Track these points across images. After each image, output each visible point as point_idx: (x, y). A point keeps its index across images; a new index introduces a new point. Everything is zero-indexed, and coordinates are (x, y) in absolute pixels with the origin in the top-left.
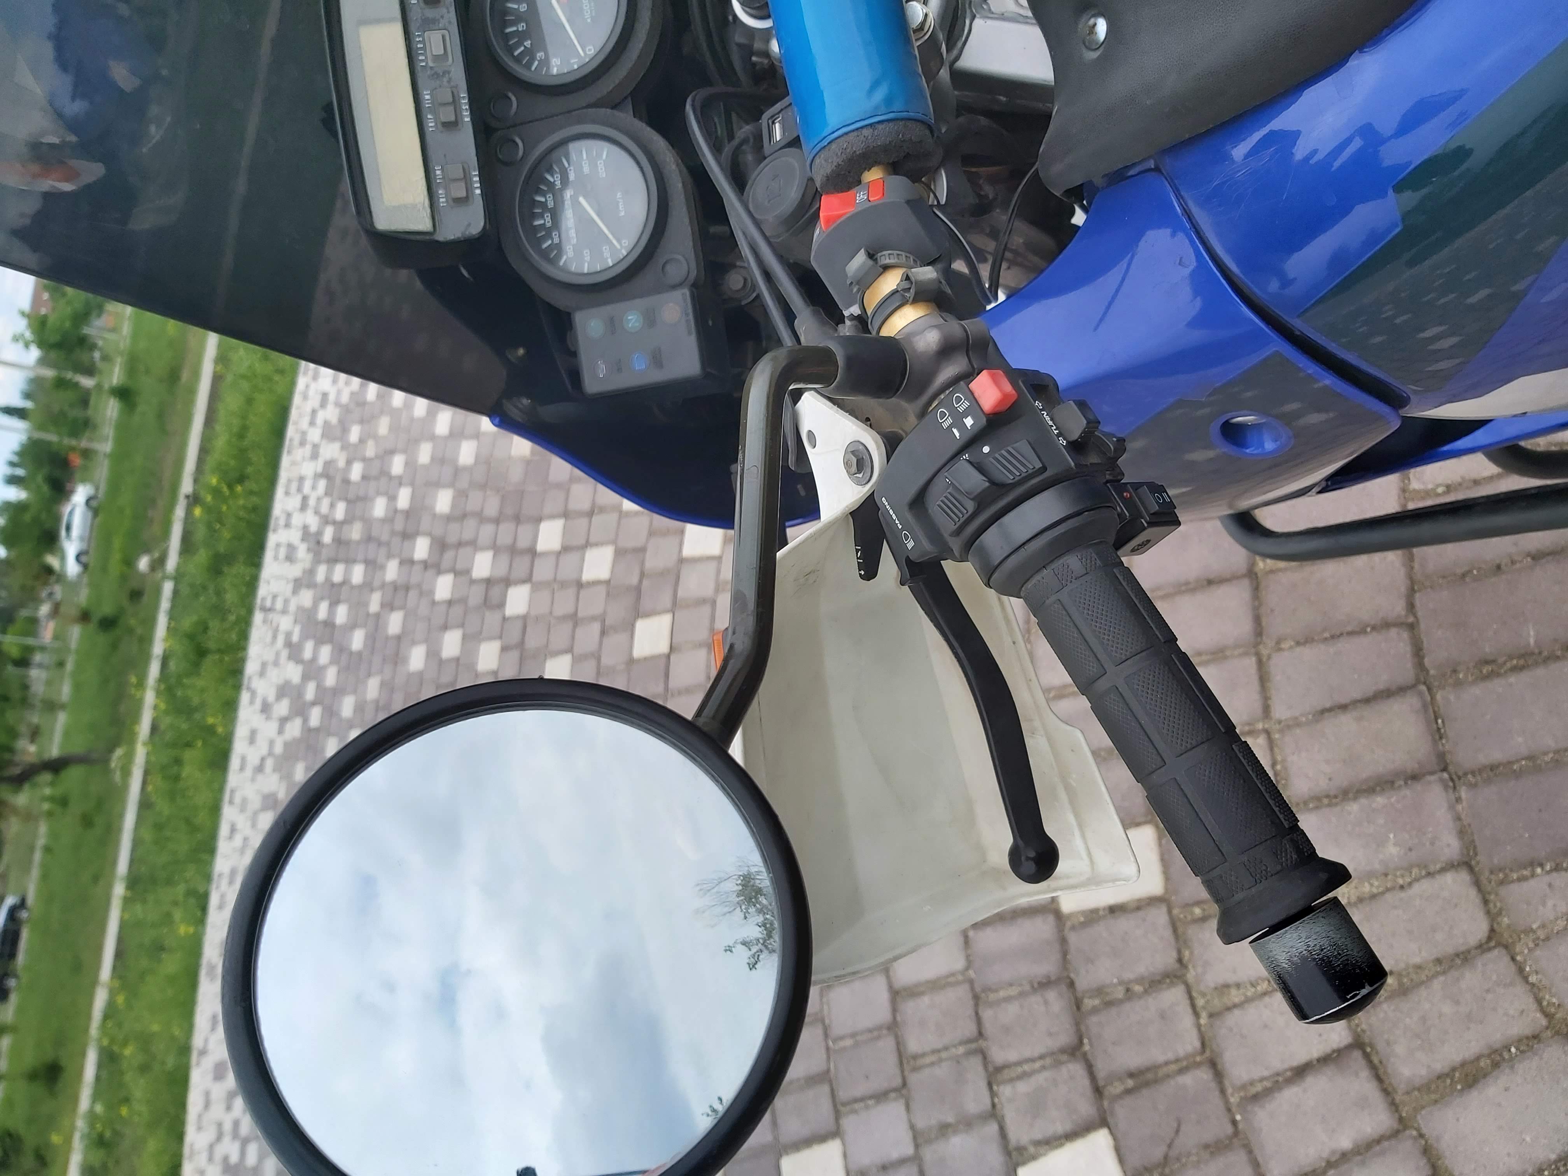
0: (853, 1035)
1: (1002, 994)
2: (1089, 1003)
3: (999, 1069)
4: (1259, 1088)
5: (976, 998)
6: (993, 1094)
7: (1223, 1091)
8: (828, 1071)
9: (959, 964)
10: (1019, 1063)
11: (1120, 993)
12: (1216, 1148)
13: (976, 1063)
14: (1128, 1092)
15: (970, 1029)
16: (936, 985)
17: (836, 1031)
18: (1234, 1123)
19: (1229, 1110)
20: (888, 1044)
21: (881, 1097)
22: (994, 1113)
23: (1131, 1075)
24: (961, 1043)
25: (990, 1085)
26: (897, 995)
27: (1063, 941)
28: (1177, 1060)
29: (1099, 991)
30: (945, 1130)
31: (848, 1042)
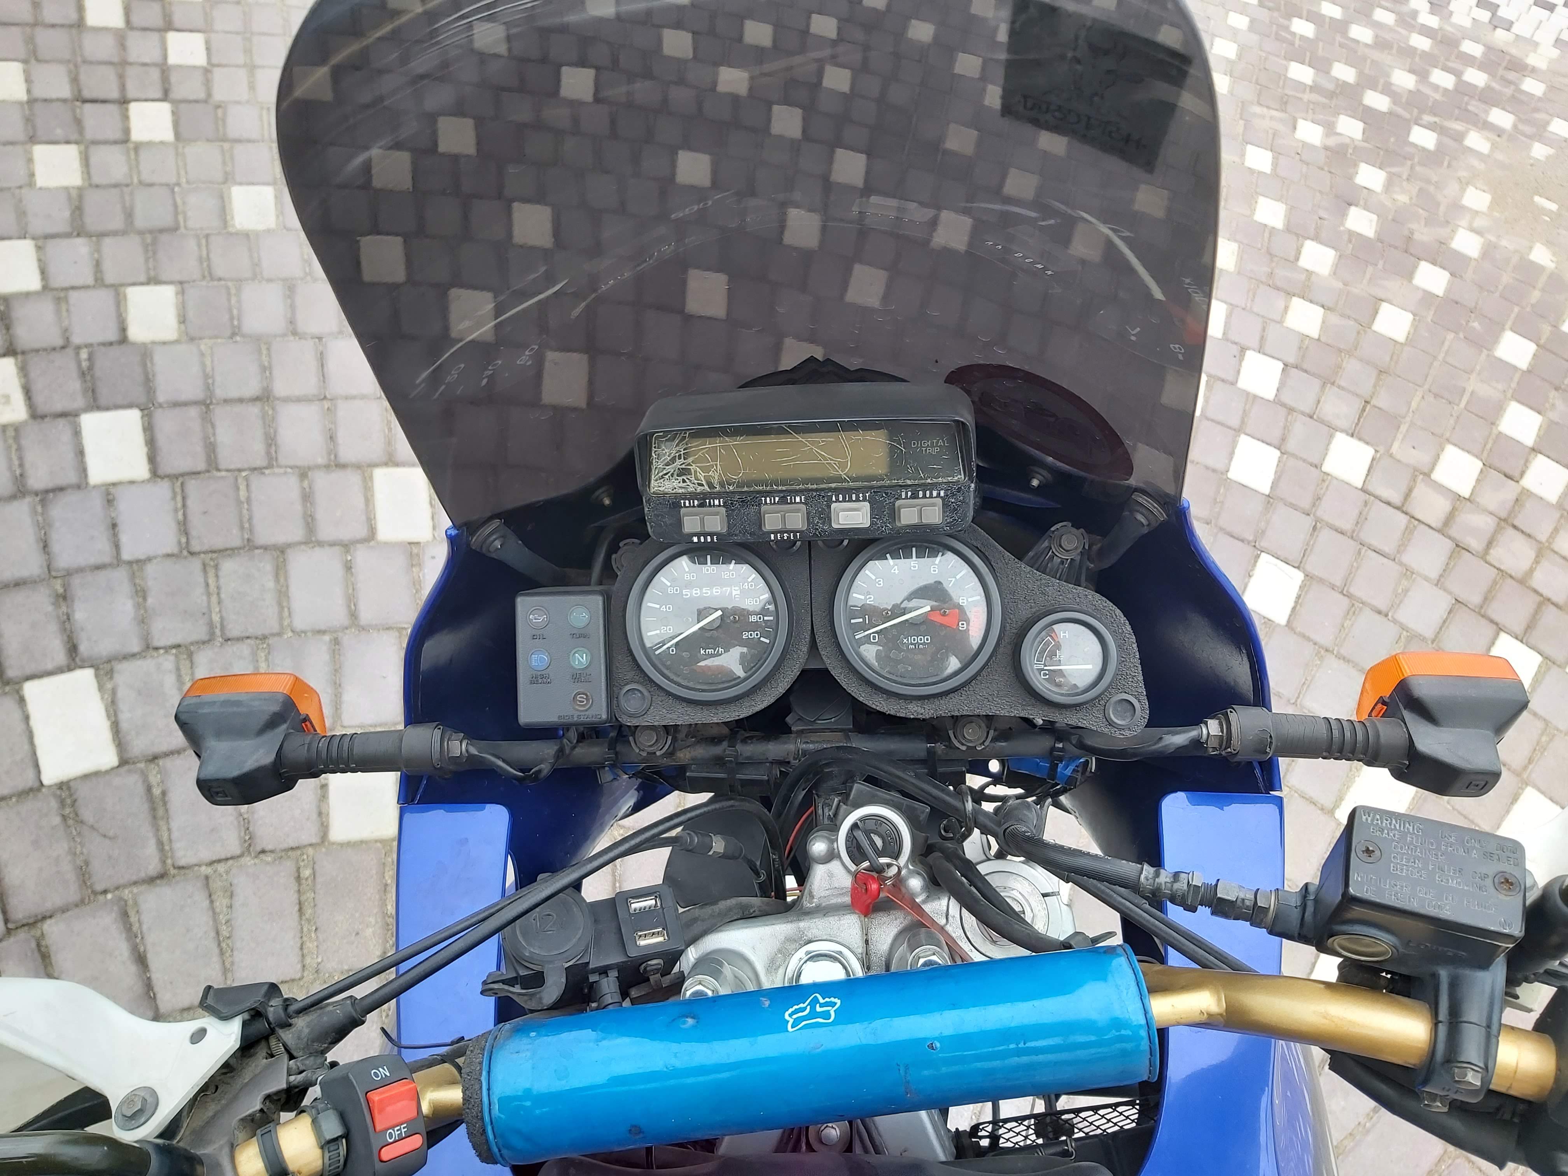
0: (249, 500)
3: (190, 655)
4: (133, 919)
5: (264, 638)
6: (167, 649)
7: (135, 883)
8: (218, 470)
9: (299, 623)
12: (83, 873)
13: (201, 633)
14: (149, 789)
15: (234, 630)
16: (283, 595)
17: (257, 481)
18: (105, 892)
19: (117, 888)
20: (234, 538)
21: (184, 527)
22: (149, 648)
23: (164, 793)
24: (222, 619)
25: (178, 646)
26: (280, 551)
28: (170, 840)
30: (141, 593)
31: (243, 493)
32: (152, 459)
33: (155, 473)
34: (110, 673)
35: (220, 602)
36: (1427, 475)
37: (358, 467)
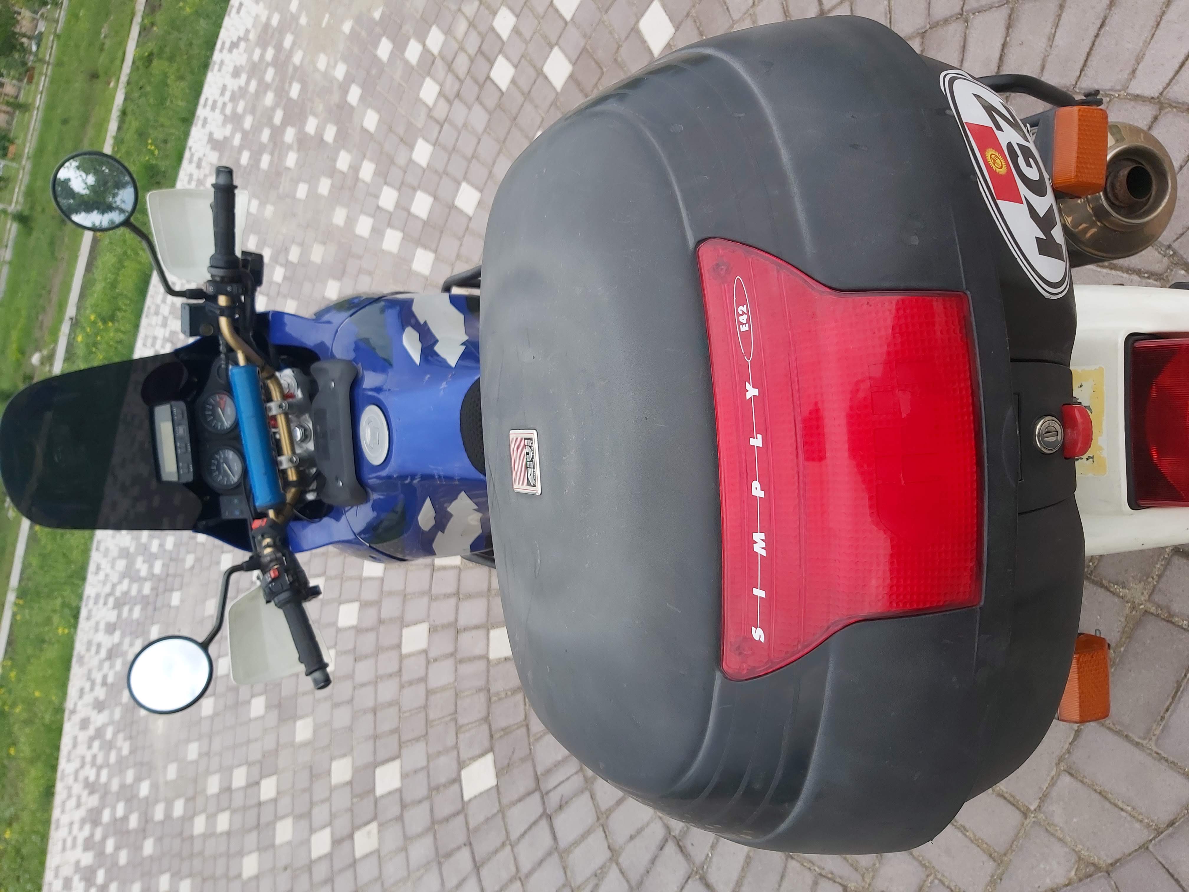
0: (410, 711)
1: (466, 694)
2: (494, 699)
3: (461, 727)
4: (539, 735)
5: (456, 695)
6: (457, 738)
7: (529, 736)
8: (399, 727)
9: (452, 680)
10: (468, 724)
11: (503, 695)
12: (523, 760)
13: (452, 725)
14: (501, 737)
15: (452, 709)
16: (443, 689)
17: (404, 709)
18: (530, 749)
19: (530, 744)
20: (422, 715)
21: (417, 739)
22: (456, 746)
23: (503, 730)
24: (450, 715)
25: (457, 734)
26: (429, 693)
27: (488, 671)
28: (517, 724)
29: (497, 694)
30: (439, 754)
31: (407, 714)
32: (393, 759)
33: (398, 757)
34: (464, 762)
35: (443, 717)
36: (430, 110)
37: (401, 662)
